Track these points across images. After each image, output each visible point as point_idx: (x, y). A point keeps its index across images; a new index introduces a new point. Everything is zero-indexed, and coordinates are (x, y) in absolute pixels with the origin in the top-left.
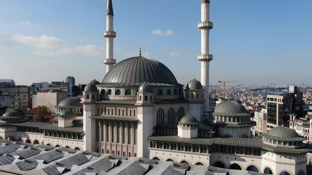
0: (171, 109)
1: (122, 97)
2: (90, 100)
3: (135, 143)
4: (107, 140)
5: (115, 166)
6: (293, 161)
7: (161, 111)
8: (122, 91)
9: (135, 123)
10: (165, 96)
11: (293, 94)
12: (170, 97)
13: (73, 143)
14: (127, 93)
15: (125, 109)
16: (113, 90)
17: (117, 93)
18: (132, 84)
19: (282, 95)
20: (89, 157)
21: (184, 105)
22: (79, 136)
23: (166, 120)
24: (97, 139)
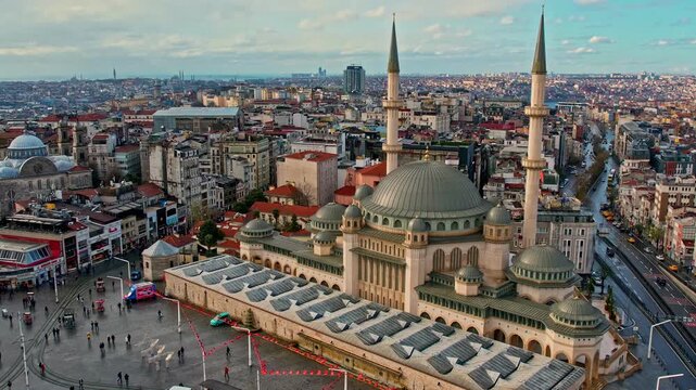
1: (390, 228)
2: (351, 228)
3: (403, 290)
4: (372, 282)
5: (371, 318)
6: (572, 342)
7: (440, 252)
8: (391, 221)
9: (403, 266)
10: (449, 231)
12: (456, 232)
13: (331, 279)
14: (397, 224)
15: (392, 245)
16: (380, 218)
17: (385, 222)
18: (403, 214)
20: (346, 302)
21: (479, 245)
22: (339, 271)
23: (447, 264)
24: (360, 278)
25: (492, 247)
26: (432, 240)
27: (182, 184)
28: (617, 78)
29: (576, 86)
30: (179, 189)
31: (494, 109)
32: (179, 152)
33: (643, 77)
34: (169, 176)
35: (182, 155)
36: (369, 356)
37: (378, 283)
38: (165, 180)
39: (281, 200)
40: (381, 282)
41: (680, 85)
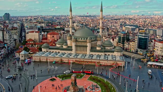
0: (94, 42)
1: (83, 40)
3: (86, 51)
4: (79, 51)
7: (92, 43)
8: (83, 39)
9: (87, 46)
10: (93, 39)
11: (126, 33)
13: (69, 52)
17: (81, 39)
18: (86, 37)
19: (123, 34)
21: (97, 42)
23: (93, 45)
24: (76, 50)
25: (99, 42)
26: (92, 41)
27: (9, 40)
28: (62, 16)
29: (55, 18)
30: (8, 41)
31: (49, 22)
32: (8, 32)
33: (67, 16)
34: (5, 38)
35: (9, 33)
36: (92, 61)
37: (81, 51)
38: (4, 40)
39: (30, 42)
40: (81, 50)
41: (75, 17)
